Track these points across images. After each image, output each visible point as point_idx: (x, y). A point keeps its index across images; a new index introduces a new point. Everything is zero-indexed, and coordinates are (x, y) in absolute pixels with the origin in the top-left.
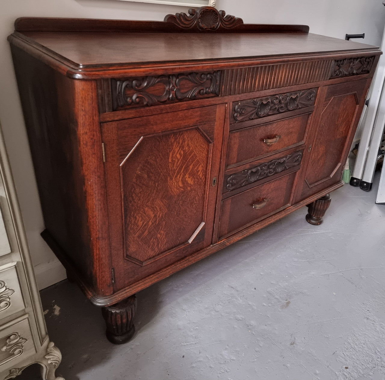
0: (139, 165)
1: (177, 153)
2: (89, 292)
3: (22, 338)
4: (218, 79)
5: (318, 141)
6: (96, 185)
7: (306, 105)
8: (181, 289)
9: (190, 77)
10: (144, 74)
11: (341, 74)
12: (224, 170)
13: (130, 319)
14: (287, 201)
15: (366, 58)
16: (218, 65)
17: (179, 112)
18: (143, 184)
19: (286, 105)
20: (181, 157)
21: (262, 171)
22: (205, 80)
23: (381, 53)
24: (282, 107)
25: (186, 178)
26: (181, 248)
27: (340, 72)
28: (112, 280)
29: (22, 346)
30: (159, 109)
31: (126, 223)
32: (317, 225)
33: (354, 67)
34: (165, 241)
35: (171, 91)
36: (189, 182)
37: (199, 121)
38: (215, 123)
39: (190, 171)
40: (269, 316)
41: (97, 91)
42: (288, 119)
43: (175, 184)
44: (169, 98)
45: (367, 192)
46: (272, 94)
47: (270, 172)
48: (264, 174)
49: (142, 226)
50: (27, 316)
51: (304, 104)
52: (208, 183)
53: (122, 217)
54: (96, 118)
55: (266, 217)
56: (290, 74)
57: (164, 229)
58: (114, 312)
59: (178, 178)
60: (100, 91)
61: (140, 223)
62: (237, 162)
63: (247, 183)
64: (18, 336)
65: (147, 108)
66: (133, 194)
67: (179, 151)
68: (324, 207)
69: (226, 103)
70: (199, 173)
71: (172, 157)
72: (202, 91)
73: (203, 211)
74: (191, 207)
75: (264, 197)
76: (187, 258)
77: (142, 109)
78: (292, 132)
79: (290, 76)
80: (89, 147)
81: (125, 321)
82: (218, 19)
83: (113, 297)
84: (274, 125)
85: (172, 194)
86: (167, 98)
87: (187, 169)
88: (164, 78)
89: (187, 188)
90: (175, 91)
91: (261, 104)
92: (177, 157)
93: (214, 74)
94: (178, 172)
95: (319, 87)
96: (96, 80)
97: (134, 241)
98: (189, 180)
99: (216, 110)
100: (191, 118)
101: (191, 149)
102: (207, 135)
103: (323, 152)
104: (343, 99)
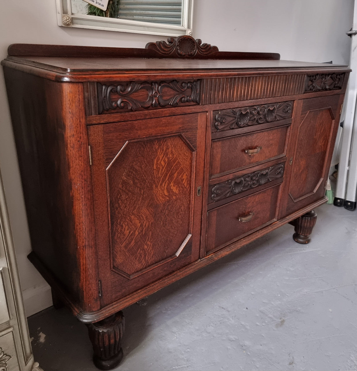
0: (125, 171)
1: (162, 160)
2: (76, 309)
3: (6, 354)
4: (198, 87)
5: (298, 154)
6: (83, 189)
7: (284, 117)
8: (169, 312)
9: (171, 85)
10: (128, 80)
11: (315, 88)
12: (208, 180)
13: (118, 340)
14: (273, 216)
15: (337, 75)
16: (197, 74)
17: (162, 118)
18: (129, 191)
19: (265, 116)
20: (165, 164)
21: (245, 182)
22: (186, 88)
23: (351, 71)
24: (260, 118)
25: (171, 186)
26: (168, 261)
27: (314, 87)
28: (99, 293)
29: (5, 363)
30: (143, 115)
31: (112, 231)
32: (305, 243)
33: (326, 82)
34: (152, 253)
35: (154, 98)
36: (174, 191)
37: (181, 129)
38: (197, 131)
39: (174, 179)
40: (263, 335)
41: (84, 94)
42: (267, 131)
43: (160, 192)
44: (152, 104)
45: (352, 211)
46: (250, 105)
47: (253, 184)
48: (248, 185)
49: (129, 235)
50: (11, 329)
51: (281, 117)
52: (192, 192)
53: (109, 224)
54: (83, 121)
55: (252, 231)
56: (266, 86)
57: (151, 240)
58: (101, 331)
59: (163, 185)
60: (86, 94)
61: (127, 232)
62: (220, 172)
63: (232, 194)
64: (2, 351)
65: (132, 113)
66: (119, 201)
67: (163, 158)
68: (310, 224)
69: (207, 112)
70: (184, 182)
71: (157, 164)
72: (183, 99)
73: (189, 223)
74: (177, 217)
75: (250, 210)
76: (175, 273)
77: (127, 114)
78: (272, 144)
79: (266, 88)
80: (76, 150)
81: (112, 341)
82: (195, 47)
83: (100, 313)
84: (255, 136)
85: (157, 202)
86: (150, 104)
87: (171, 177)
88: (147, 85)
89: (172, 197)
90: (158, 98)
91: (241, 114)
92: (161, 164)
93: (195, 83)
94: (163, 180)
95: (294, 100)
96: (83, 83)
97: (120, 251)
98: (174, 189)
99: (198, 118)
100: (174, 125)
101: (175, 156)
102: (190, 143)
103: (304, 166)
104: (318, 113)
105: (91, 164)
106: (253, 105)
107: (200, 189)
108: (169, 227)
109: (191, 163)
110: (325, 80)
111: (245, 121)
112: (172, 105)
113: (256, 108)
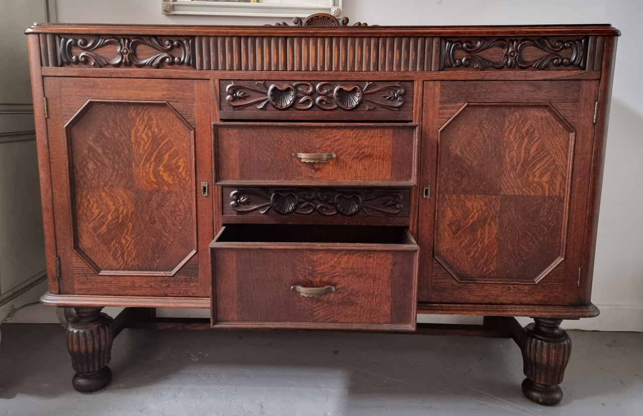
1: (143, 132)
17: (136, 80)
24: (322, 102)
25: (160, 170)
28: (57, 272)
33: (513, 54)
34: (134, 254)
35: (123, 55)
37: (167, 96)
38: (194, 104)
39: (165, 162)
43: (143, 174)
44: (121, 62)
49: (98, 215)
54: (38, 71)
57: (131, 235)
59: (148, 167)
61: (96, 212)
62: (241, 179)
67: (144, 130)
69: (208, 80)
70: (180, 170)
71: (136, 136)
72: (167, 60)
74: (172, 217)
77: (87, 69)
85: (139, 186)
86: (117, 61)
87: (159, 158)
88: (113, 40)
89: (163, 186)
90: (129, 55)
91: (275, 89)
92: (142, 138)
93: (185, 42)
94: (147, 160)
95: (413, 81)
96: (38, 34)
97: (87, 233)
98: (166, 177)
99: (193, 87)
100: (154, 90)
101: (163, 132)
102: (182, 117)
103: (480, 212)
104: (507, 112)
105: (46, 117)
106: (302, 79)
107: (206, 185)
108: (160, 227)
109: (190, 147)
110: (510, 50)
111: (289, 100)
112: (150, 65)
113: (309, 84)
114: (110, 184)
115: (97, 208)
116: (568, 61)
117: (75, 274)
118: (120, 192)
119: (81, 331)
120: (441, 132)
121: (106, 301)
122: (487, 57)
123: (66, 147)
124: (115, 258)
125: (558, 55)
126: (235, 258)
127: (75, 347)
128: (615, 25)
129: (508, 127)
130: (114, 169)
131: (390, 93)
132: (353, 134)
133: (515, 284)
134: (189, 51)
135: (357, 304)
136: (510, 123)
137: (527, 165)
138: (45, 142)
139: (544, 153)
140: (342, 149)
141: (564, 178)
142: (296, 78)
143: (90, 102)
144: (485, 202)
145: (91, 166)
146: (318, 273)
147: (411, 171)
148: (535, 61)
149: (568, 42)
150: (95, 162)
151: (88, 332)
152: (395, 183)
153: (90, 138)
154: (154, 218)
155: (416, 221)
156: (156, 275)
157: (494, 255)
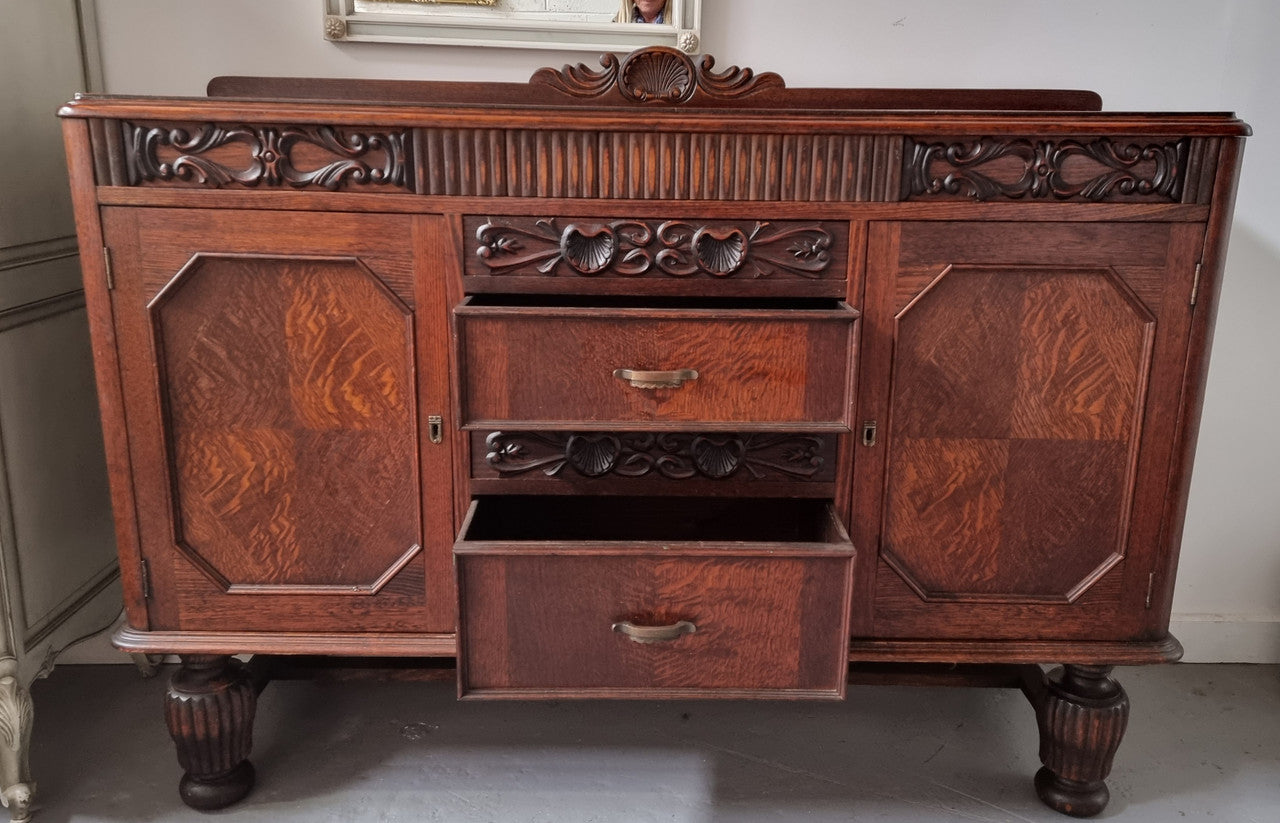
0: (201, 320)
1: (308, 316)
4: (403, 148)
11: (972, 187)
18: (218, 372)
19: (693, 256)
20: (320, 331)
21: (629, 450)
22: (360, 148)
24: (668, 260)
25: (345, 392)
27: (963, 182)
28: (143, 588)
30: (237, 199)
33: (1045, 170)
34: (296, 553)
35: (264, 163)
36: (357, 408)
37: (356, 247)
38: (410, 262)
39: (354, 375)
41: (90, 141)
43: (310, 399)
44: (262, 178)
49: (223, 478)
54: (90, 194)
57: (289, 514)
59: (319, 384)
60: (95, 142)
61: (218, 472)
65: (207, 191)
66: (191, 388)
67: (311, 312)
69: (439, 215)
70: (386, 391)
71: (294, 325)
72: (354, 174)
74: (371, 482)
85: (304, 423)
86: (254, 176)
87: (343, 367)
88: (243, 132)
89: (351, 422)
90: (277, 164)
91: (574, 235)
92: (308, 328)
93: (391, 138)
94: (318, 371)
95: (848, 221)
96: (86, 119)
97: (202, 512)
98: (356, 403)
99: (410, 229)
100: (330, 235)
101: (350, 317)
102: (388, 288)
103: (970, 471)
104: (1028, 283)
105: (110, 286)
106: (630, 215)
107: (438, 422)
108: (347, 501)
109: (405, 345)
110: (1038, 164)
111: (602, 258)
112: (321, 184)
113: (643, 225)
114: (244, 417)
115: (219, 466)
116: (1148, 186)
117: (178, 592)
118: (264, 433)
119: (196, 698)
120: (901, 319)
121: (245, 644)
122: (994, 174)
123: (153, 348)
124: (260, 562)
125: (1130, 174)
126: (503, 572)
127: (185, 730)
128: (1242, 116)
129: (1028, 311)
130: (251, 388)
131: (801, 244)
132: (733, 332)
133: (1032, 604)
134: (400, 156)
135: (736, 653)
136: (1033, 304)
137: (1062, 382)
138: (110, 338)
139: (1095, 360)
140: (709, 361)
141: (1131, 408)
142: (616, 213)
143: (199, 258)
144: (980, 453)
145: (204, 383)
146: (663, 599)
147: (842, 403)
148: (1086, 184)
149: (1150, 147)
150: (212, 376)
151: (208, 700)
152: (811, 426)
153: (201, 328)
154: (335, 484)
155: (847, 488)
156: (340, 592)
157: (993, 551)
